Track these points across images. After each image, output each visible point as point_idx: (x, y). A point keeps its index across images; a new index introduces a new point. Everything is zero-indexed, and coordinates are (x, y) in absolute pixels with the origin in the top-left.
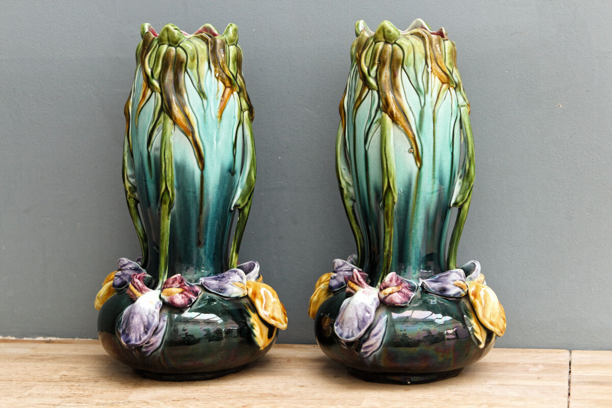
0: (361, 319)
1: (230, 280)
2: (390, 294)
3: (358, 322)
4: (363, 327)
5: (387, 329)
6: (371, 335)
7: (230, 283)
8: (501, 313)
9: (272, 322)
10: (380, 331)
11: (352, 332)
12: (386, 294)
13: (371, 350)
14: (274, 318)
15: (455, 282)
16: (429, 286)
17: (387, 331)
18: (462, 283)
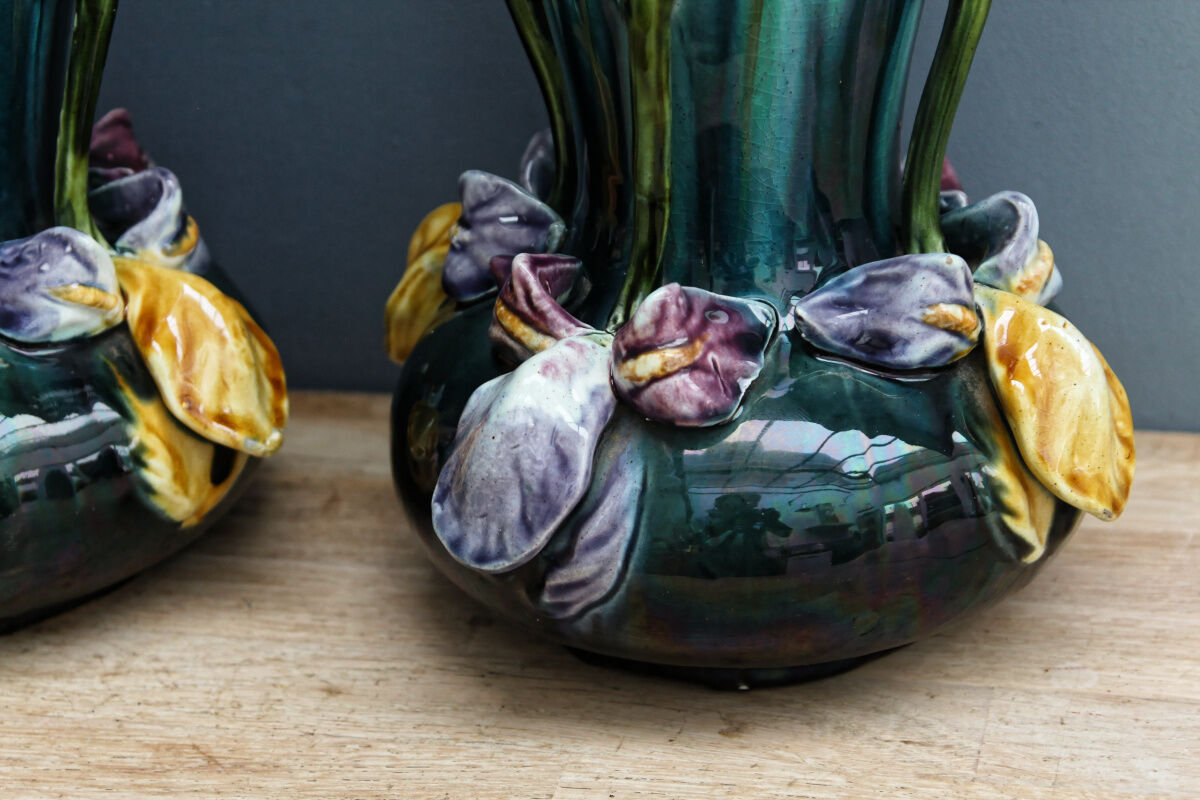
0: (536, 488)
1: (42, 278)
2: (655, 379)
3: (524, 498)
4: (543, 524)
5: (644, 522)
6: (581, 543)
7: (42, 289)
8: (1114, 421)
9: (219, 433)
10: (614, 527)
11: (500, 537)
12: (639, 379)
13: (582, 598)
14: (223, 419)
15: (930, 312)
16: (819, 329)
17: (642, 530)
18: (957, 313)
